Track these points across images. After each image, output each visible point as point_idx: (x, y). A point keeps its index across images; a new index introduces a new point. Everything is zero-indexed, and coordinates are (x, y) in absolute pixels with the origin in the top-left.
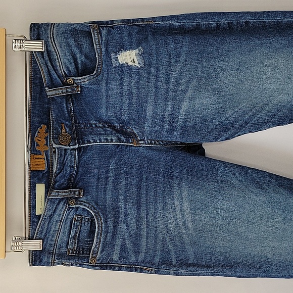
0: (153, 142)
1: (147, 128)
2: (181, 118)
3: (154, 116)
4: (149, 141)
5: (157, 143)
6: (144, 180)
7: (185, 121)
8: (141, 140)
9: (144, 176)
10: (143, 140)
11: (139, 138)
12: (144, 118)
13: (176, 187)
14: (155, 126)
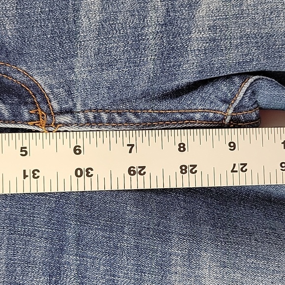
0: (104, 116)
1: (81, 72)
2: (198, 38)
3: (104, 30)
4: (91, 116)
5: (118, 119)
6: (71, 247)
7: (214, 46)
8: (62, 112)
9: (70, 234)
10: (70, 112)
11: (55, 106)
12: (73, 36)
13: (178, 267)
14: (110, 65)
